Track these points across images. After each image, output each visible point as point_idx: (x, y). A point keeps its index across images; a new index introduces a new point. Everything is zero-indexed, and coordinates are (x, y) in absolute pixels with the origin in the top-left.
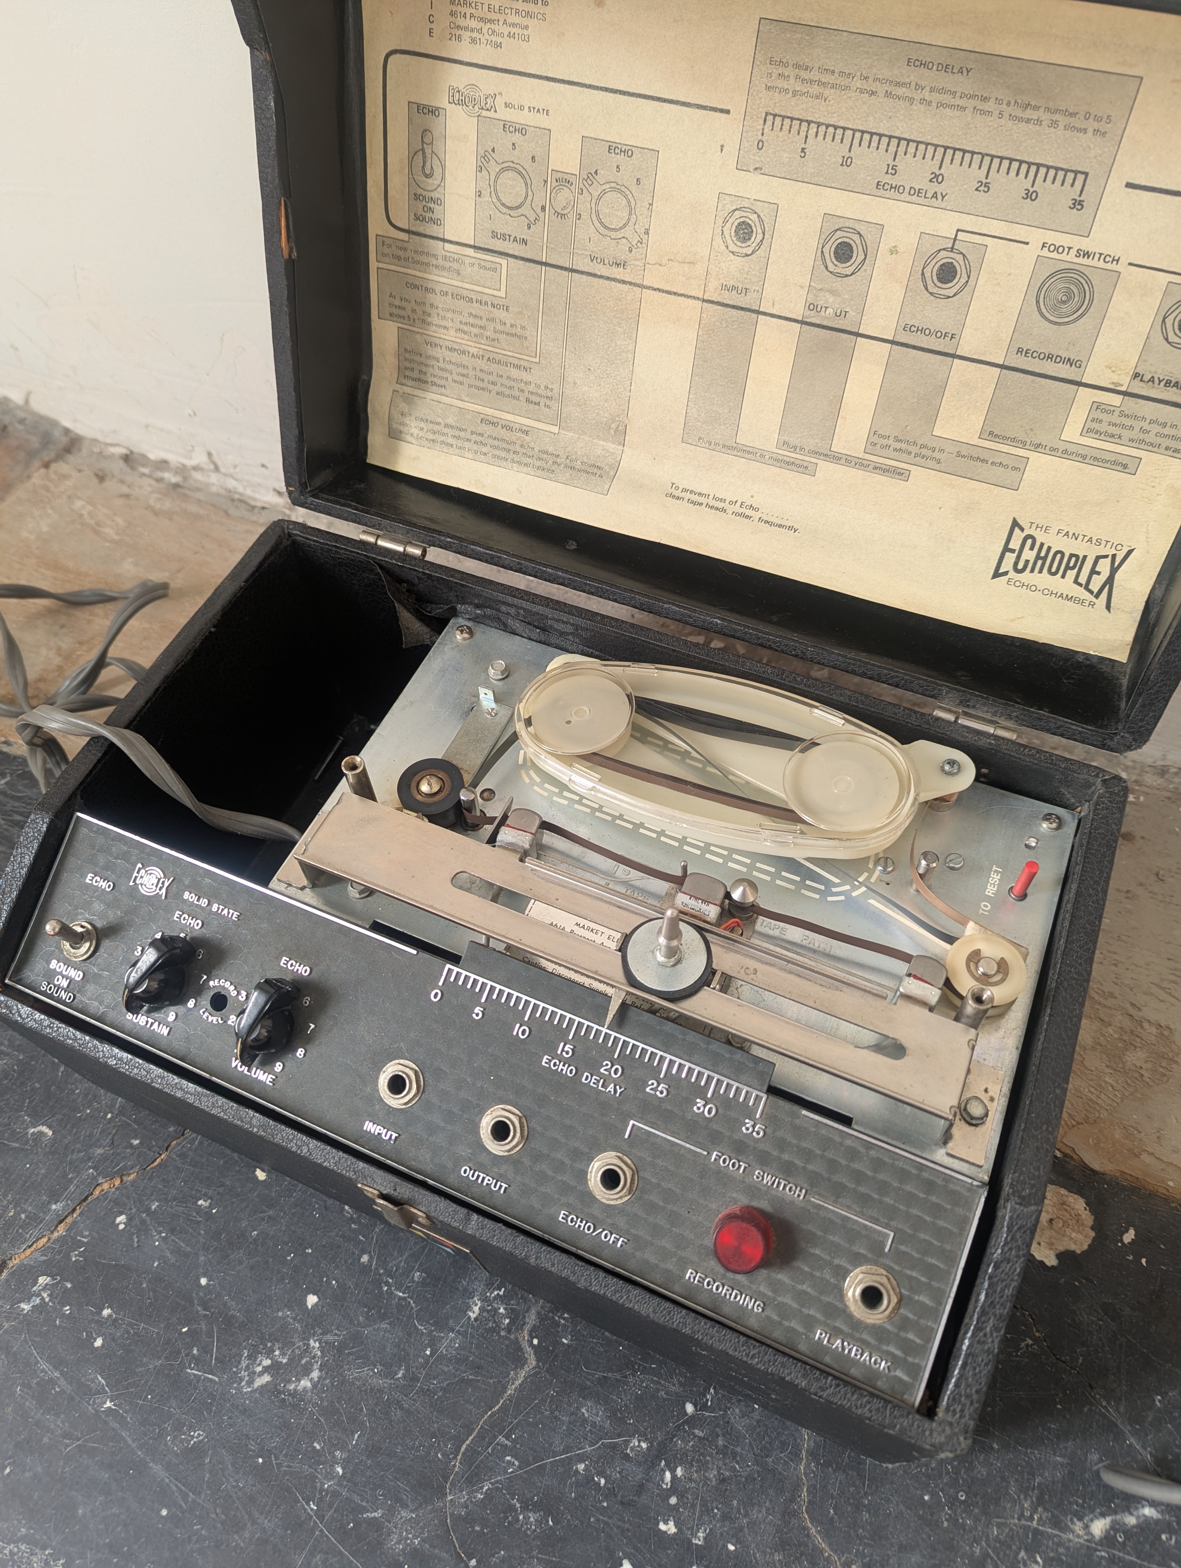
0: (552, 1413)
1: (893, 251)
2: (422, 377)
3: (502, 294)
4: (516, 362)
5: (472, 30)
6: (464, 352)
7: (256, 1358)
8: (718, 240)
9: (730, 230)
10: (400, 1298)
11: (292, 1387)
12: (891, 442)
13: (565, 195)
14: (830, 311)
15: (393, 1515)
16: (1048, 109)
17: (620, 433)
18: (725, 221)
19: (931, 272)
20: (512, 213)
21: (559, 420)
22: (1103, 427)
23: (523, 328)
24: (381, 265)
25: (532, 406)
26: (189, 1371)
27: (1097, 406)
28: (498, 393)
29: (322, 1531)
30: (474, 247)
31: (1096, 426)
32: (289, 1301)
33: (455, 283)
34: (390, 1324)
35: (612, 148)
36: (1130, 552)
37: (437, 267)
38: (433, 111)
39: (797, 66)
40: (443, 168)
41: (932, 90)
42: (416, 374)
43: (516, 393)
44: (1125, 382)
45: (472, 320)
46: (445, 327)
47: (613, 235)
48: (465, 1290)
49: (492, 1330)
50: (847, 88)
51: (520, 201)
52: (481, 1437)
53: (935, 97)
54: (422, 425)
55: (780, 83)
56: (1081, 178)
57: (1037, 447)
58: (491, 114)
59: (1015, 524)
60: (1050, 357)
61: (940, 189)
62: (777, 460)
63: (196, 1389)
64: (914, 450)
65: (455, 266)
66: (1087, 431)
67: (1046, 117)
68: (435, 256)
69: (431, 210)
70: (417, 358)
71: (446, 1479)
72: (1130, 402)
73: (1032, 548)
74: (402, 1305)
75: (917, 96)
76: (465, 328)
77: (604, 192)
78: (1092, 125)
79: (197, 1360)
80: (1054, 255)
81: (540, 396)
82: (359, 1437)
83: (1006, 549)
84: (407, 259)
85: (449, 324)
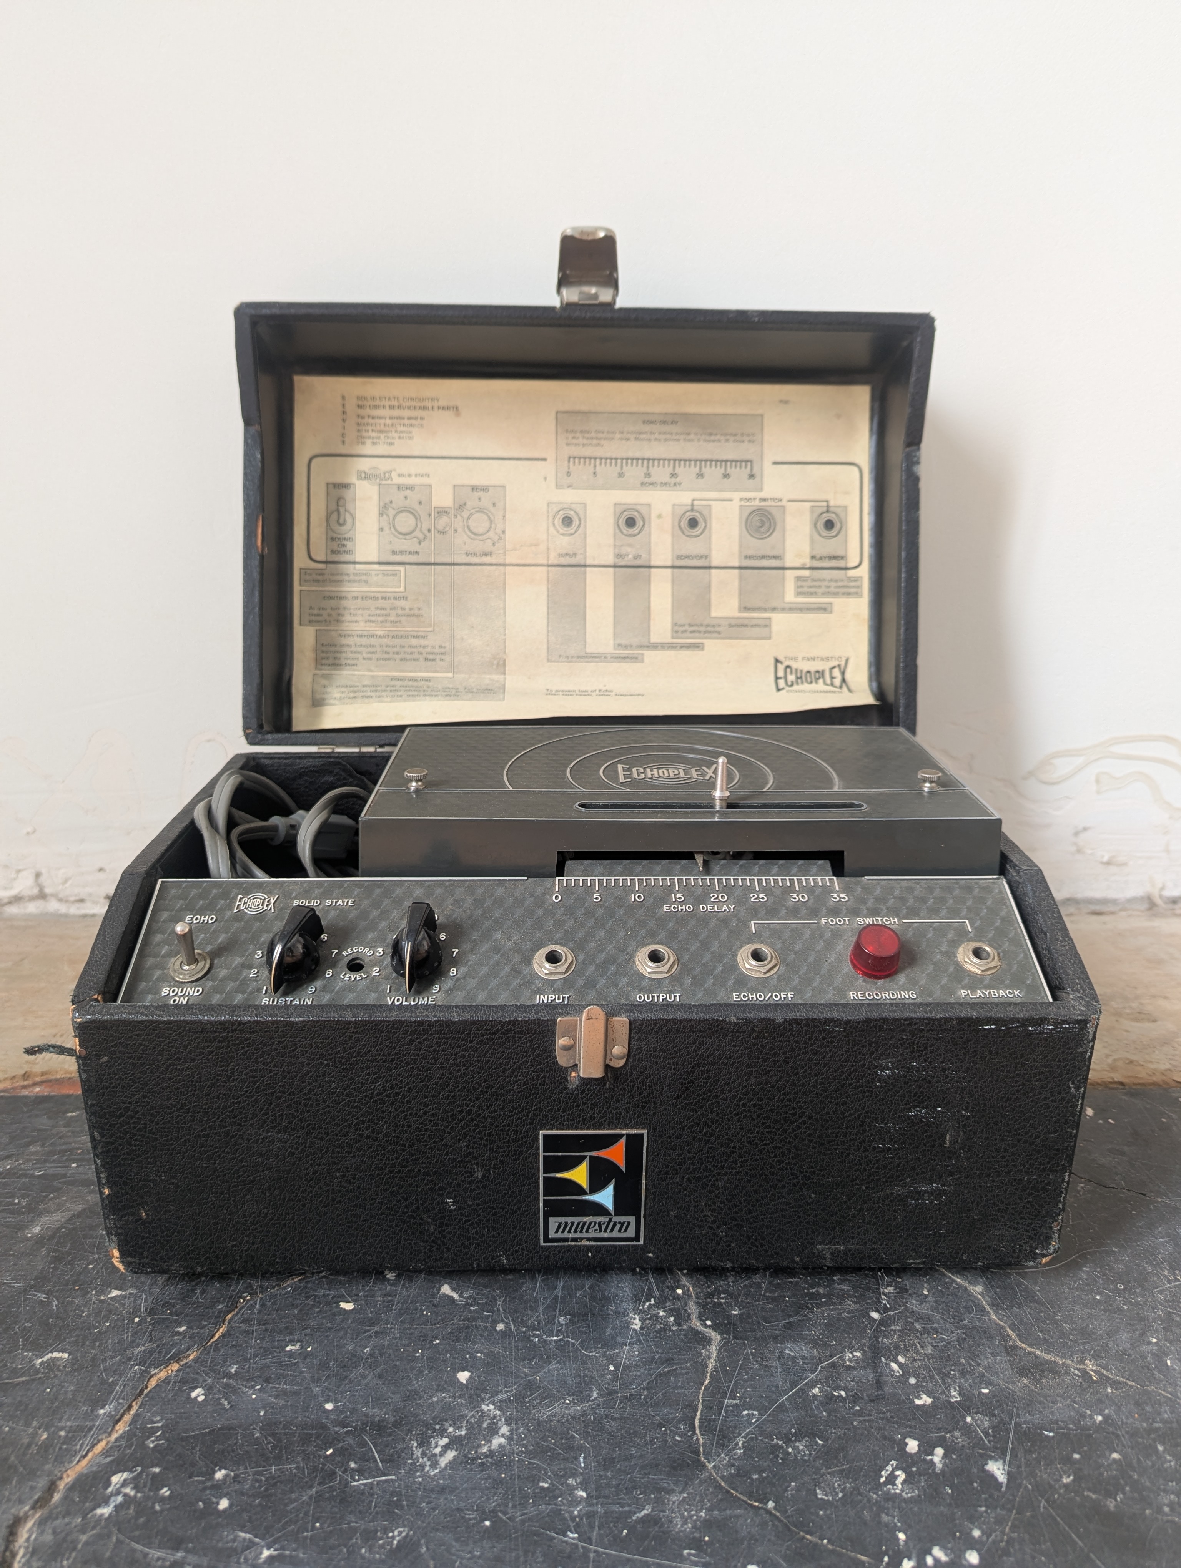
0: (761, 1365)
1: (660, 516)
2: (337, 662)
3: (402, 589)
4: (415, 634)
5: (373, 438)
6: (372, 636)
7: (429, 1443)
8: (552, 529)
9: (558, 521)
10: (556, 1341)
11: (485, 1449)
12: (687, 628)
13: (444, 520)
14: (630, 556)
15: (663, 1504)
16: (722, 435)
17: (500, 665)
18: (554, 517)
19: (684, 523)
20: (407, 537)
21: (453, 668)
22: (806, 590)
23: (419, 609)
24: (303, 588)
25: (429, 663)
26: (355, 1483)
27: (798, 579)
28: (401, 660)
29: (595, 1551)
30: (379, 563)
31: (800, 590)
32: (438, 1386)
33: (364, 589)
34: (559, 1362)
35: (474, 489)
36: (847, 661)
37: (349, 581)
38: (345, 486)
39: (582, 432)
40: (353, 518)
41: (660, 433)
42: (331, 661)
43: (416, 656)
44: (808, 562)
45: (378, 612)
46: (356, 622)
47: (481, 537)
48: (617, 1313)
49: (664, 1330)
50: (613, 439)
51: (411, 529)
52: (707, 1407)
53: (662, 437)
54: (343, 689)
55: (574, 441)
56: (749, 464)
57: (774, 610)
58: (389, 482)
59: (777, 661)
60: (763, 557)
61: (678, 480)
62: (616, 658)
63: (372, 1495)
64: (702, 629)
65: (364, 578)
66: (798, 594)
67: (722, 438)
68: (347, 575)
69: (344, 545)
70: (332, 649)
71: (697, 1453)
72: (816, 573)
73: (791, 673)
74: (561, 1346)
75: (653, 437)
76: (373, 618)
77: (471, 514)
78: (746, 438)
79: (361, 1472)
80: (748, 504)
81: (436, 654)
82: (585, 1458)
83: (777, 678)
84: (324, 581)
85: (359, 618)
